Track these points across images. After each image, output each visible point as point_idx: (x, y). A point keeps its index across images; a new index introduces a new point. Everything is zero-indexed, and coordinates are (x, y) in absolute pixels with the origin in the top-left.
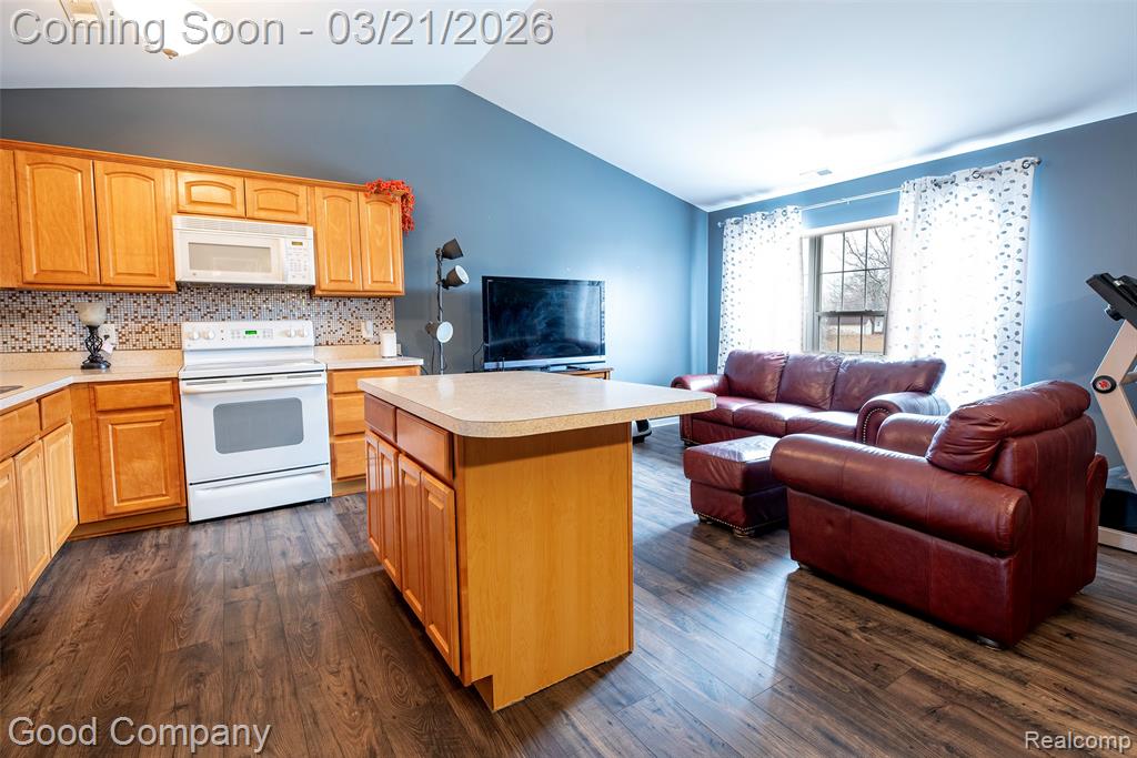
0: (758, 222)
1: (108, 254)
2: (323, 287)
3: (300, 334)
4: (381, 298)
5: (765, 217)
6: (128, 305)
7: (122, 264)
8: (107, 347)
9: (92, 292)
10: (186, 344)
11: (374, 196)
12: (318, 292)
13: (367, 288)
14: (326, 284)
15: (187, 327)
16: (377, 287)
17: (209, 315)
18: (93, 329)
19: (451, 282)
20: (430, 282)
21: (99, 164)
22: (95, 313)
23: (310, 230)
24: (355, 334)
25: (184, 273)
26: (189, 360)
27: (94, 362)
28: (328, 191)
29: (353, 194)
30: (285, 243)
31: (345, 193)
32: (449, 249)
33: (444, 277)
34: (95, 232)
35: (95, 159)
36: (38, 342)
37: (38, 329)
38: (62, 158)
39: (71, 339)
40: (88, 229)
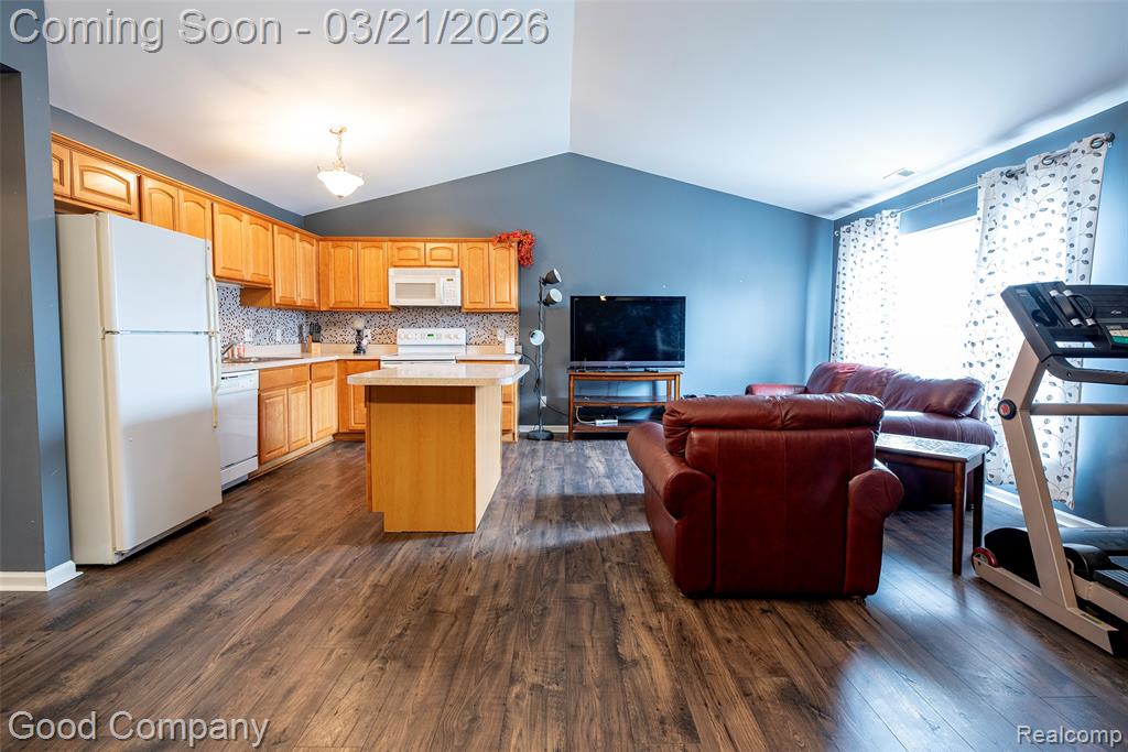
0: (862, 230)
1: (362, 293)
2: (466, 306)
3: (456, 337)
4: (510, 313)
5: (870, 224)
6: (376, 319)
7: (368, 297)
8: (364, 342)
9: (361, 312)
10: (399, 341)
11: (499, 245)
12: (463, 310)
13: (492, 306)
14: (467, 305)
15: (400, 331)
16: (499, 306)
17: (413, 325)
18: (359, 331)
19: (549, 302)
20: (534, 301)
21: (360, 243)
22: (359, 323)
23: (458, 271)
24: (492, 337)
25: (394, 301)
26: (401, 350)
27: (359, 350)
28: (471, 245)
29: (486, 245)
30: (443, 280)
31: (480, 245)
32: (550, 277)
33: (543, 298)
34: (357, 279)
35: (357, 241)
36: (340, 338)
37: (340, 331)
38: (346, 243)
39: (352, 337)
40: (354, 279)
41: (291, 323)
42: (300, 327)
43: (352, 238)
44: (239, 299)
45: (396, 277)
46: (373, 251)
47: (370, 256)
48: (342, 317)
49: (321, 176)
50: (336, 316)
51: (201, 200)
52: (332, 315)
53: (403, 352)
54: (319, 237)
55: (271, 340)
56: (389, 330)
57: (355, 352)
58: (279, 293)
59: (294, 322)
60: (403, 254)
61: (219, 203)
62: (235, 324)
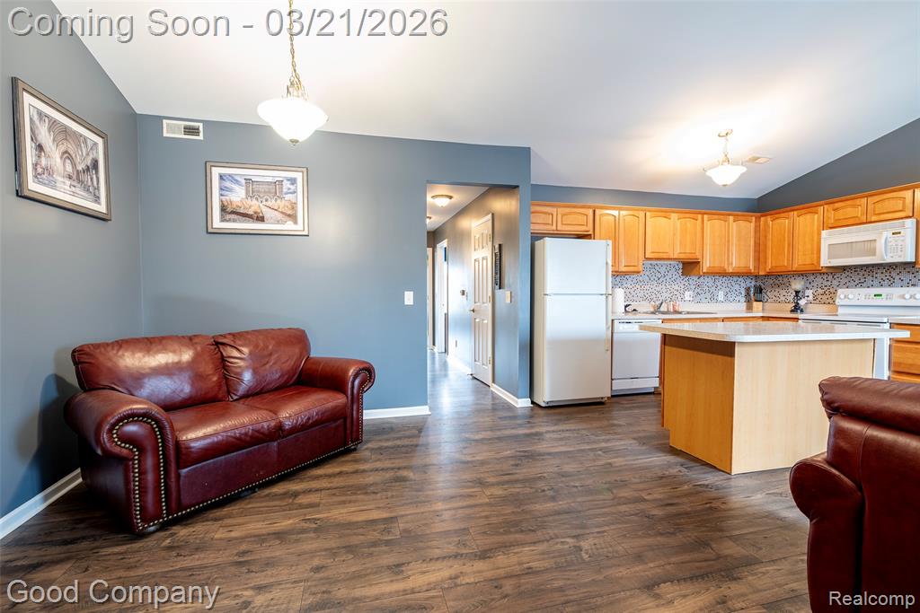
1: (796, 256)
3: (913, 297)
6: (819, 280)
7: (800, 261)
8: (803, 302)
9: (802, 274)
10: (838, 301)
15: (841, 292)
17: (860, 284)
18: (797, 292)
21: (795, 213)
22: (799, 285)
25: (825, 262)
26: (841, 311)
27: (796, 309)
30: (886, 234)
34: (792, 246)
35: (793, 210)
36: (783, 298)
37: (783, 292)
38: (782, 215)
39: (791, 297)
40: (789, 245)
41: (737, 287)
42: (748, 290)
43: (788, 209)
44: (681, 271)
45: (828, 238)
46: (808, 216)
47: (803, 222)
48: (785, 280)
49: (709, 173)
50: (781, 278)
51: (636, 213)
52: (776, 278)
53: (843, 313)
54: (759, 214)
55: (713, 299)
56: (831, 290)
57: (792, 311)
58: (706, 265)
59: (741, 286)
60: (840, 214)
61: (649, 211)
62: (676, 287)
